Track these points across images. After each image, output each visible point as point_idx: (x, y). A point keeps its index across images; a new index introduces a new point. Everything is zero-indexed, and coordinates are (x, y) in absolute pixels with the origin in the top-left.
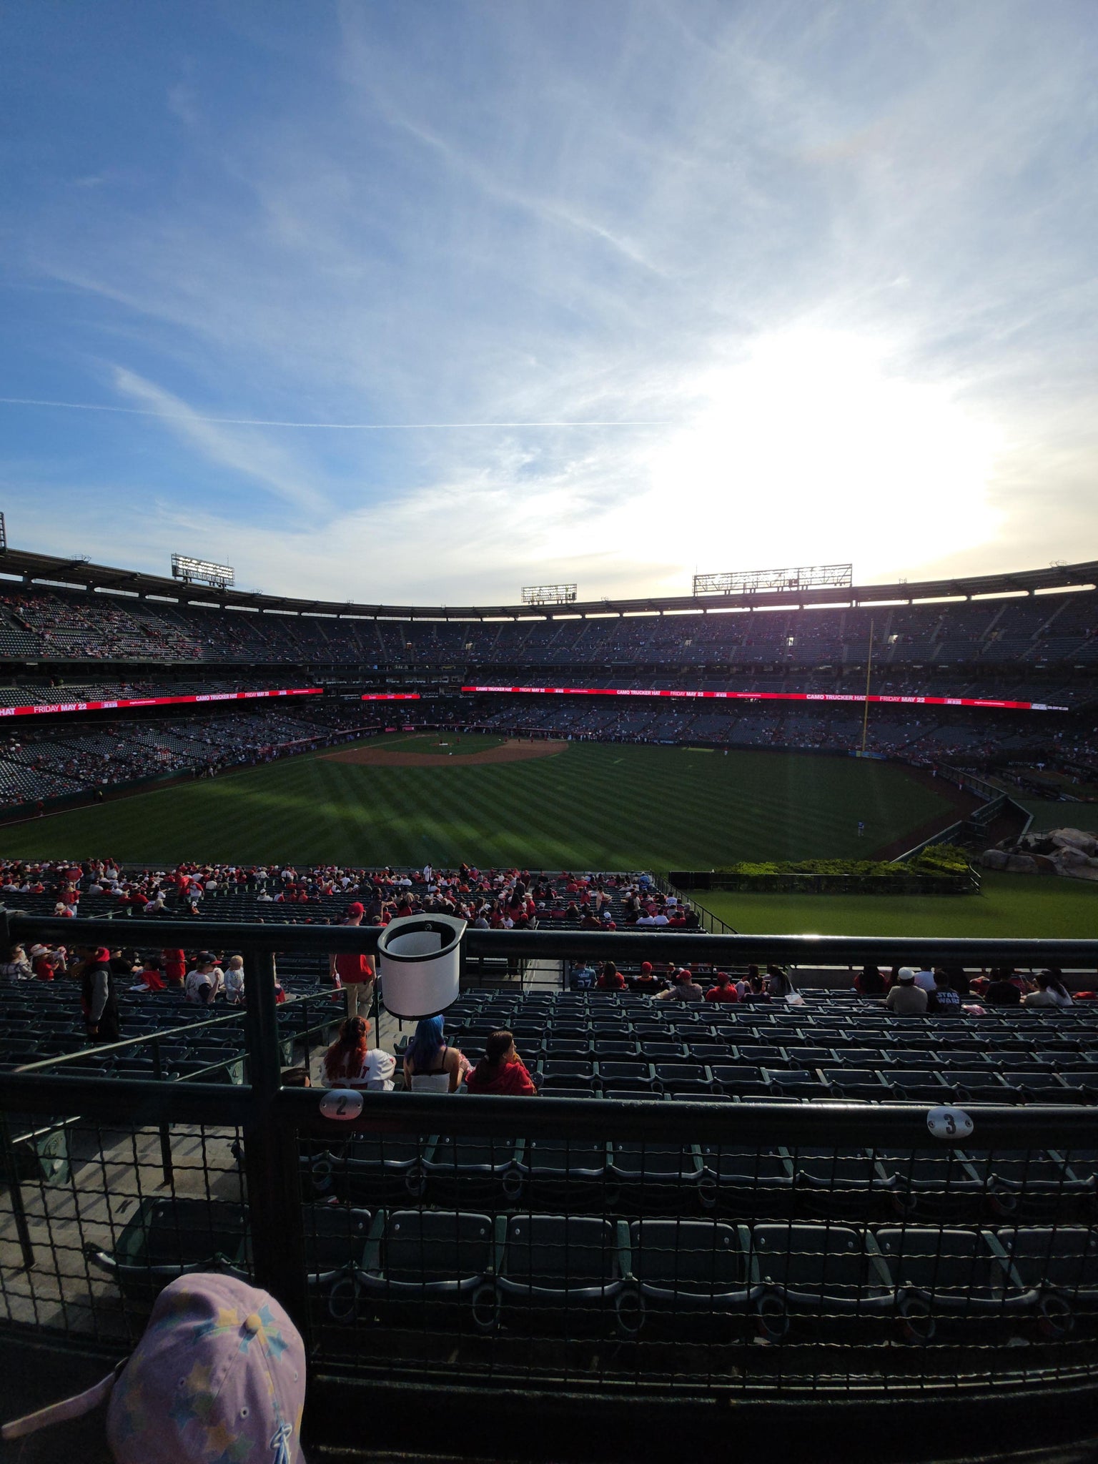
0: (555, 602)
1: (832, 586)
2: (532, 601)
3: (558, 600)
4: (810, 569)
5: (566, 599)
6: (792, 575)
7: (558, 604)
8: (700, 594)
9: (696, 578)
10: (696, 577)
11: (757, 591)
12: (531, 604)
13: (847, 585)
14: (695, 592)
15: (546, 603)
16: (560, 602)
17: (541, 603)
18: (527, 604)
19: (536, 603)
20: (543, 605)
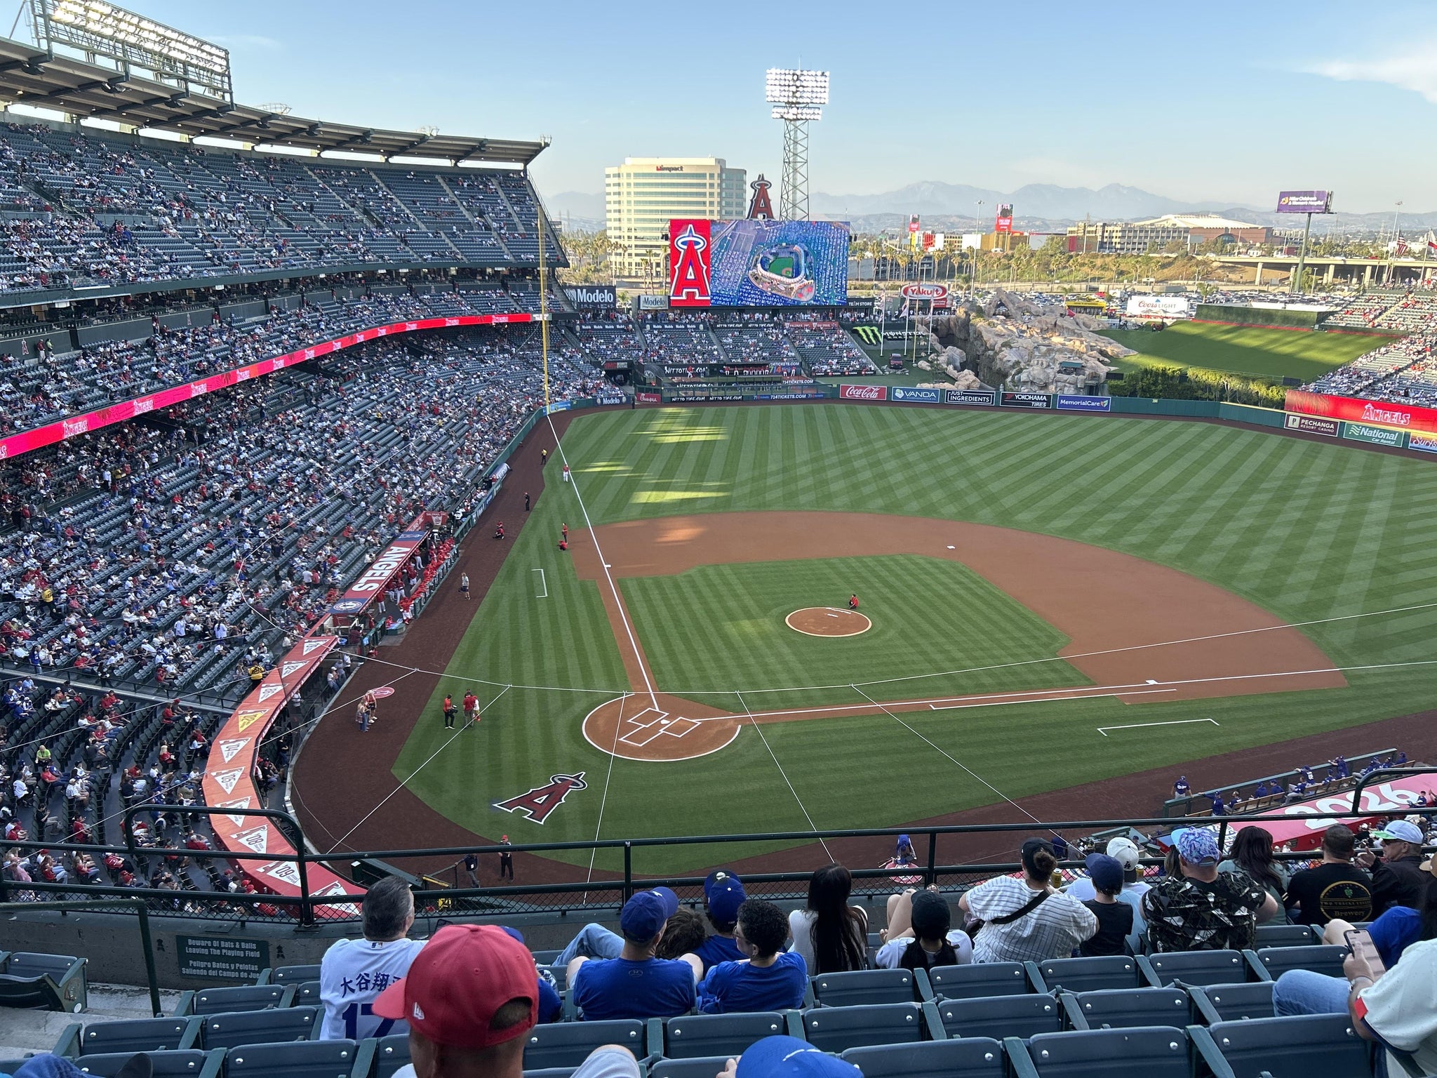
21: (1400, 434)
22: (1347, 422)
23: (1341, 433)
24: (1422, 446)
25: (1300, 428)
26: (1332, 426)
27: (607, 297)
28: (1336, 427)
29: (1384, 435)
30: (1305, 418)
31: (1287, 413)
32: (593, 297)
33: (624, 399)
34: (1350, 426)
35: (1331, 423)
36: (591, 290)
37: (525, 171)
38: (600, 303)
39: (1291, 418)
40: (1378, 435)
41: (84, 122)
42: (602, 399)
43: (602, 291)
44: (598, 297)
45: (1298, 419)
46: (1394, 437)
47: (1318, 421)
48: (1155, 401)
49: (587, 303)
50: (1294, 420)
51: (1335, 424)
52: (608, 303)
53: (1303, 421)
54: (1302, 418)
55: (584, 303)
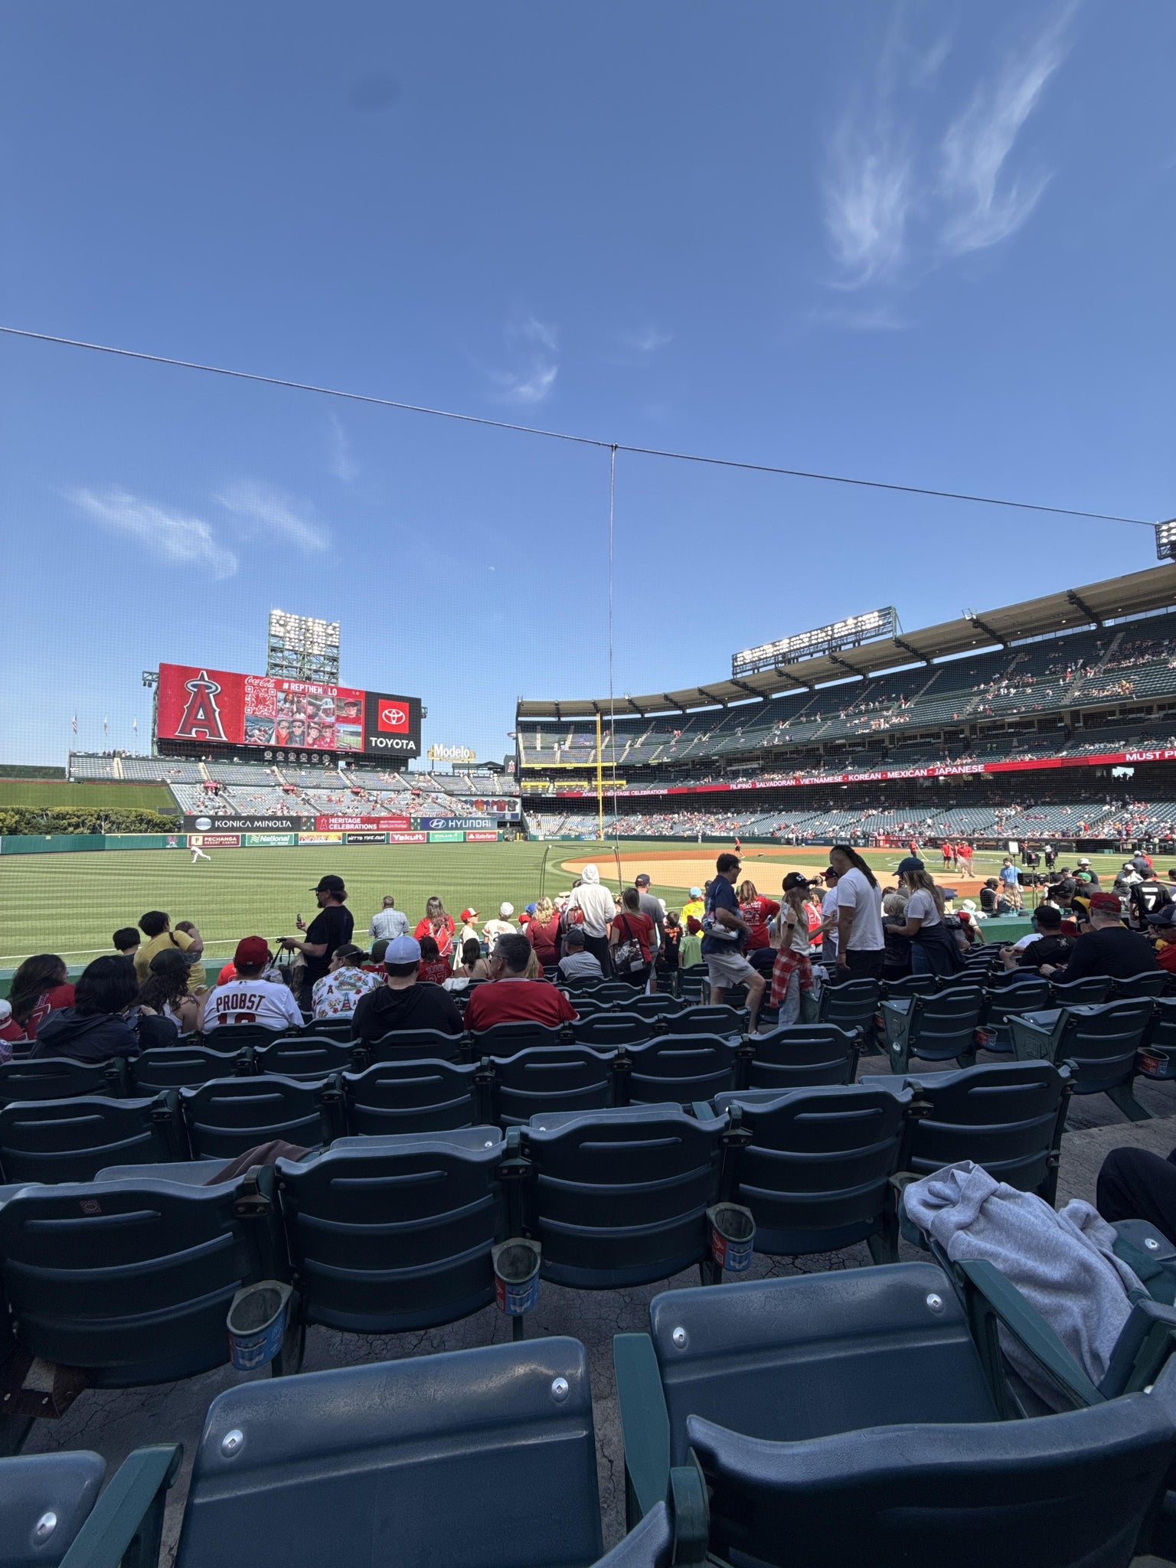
21: (291, 836)
22: (247, 834)
23: (243, 842)
24: (308, 841)
25: (204, 844)
26: (235, 839)
28: (238, 841)
29: (279, 839)
30: (208, 836)
31: (189, 834)
34: (251, 836)
35: (233, 836)
39: (193, 839)
40: (274, 839)
45: (201, 838)
46: (287, 839)
47: (218, 836)
48: (48, 837)
50: (197, 840)
51: (237, 837)
53: (206, 839)
54: (204, 837)
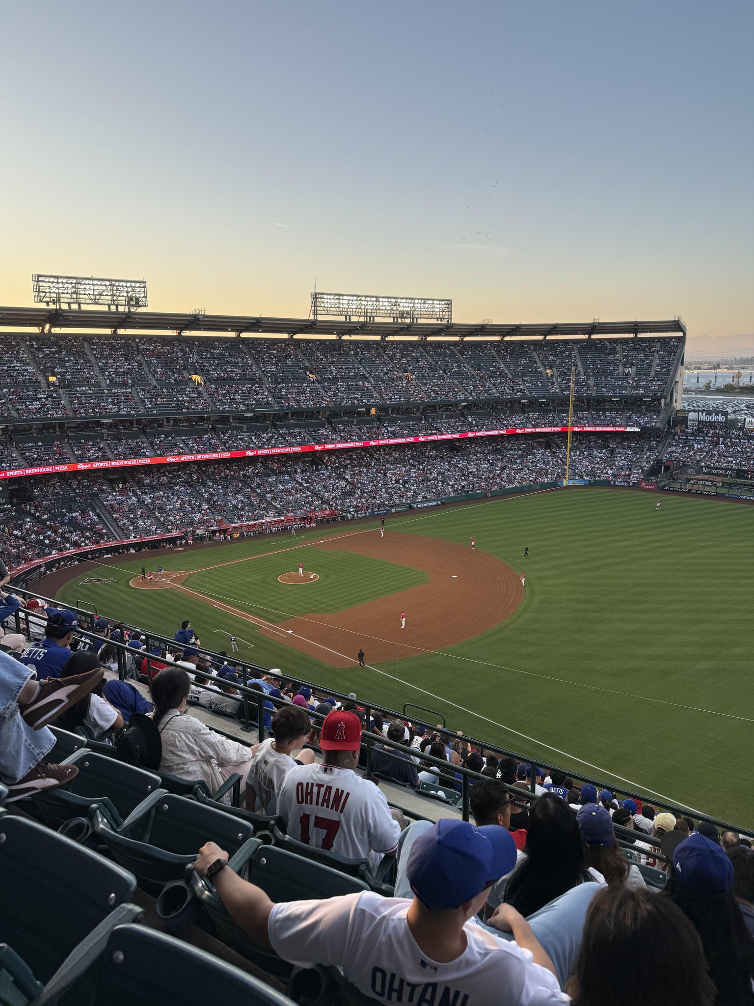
0: (106, 308)
1: (434, 321)
2: (57, 301)
3: (109, 305)
4: (423, 301)
5: (129, 305)
6: (405, 306)
7: (110, 312)
8: (320, 318)
9: (315, 297)
10: (316, 294)
11: (377, 320)
12: (52, 306)
13: (445, 322)
14: (316, 314)
15: (84, 307)
16: (113, 308)
17: (74, 307)
18: (43, 306)
19: (65, 307)
20: (80, 311)
27: (721, 418)
32: (710, 418)
33: (631, 484)
36: (709, 413)
37: (684, 337)
38: (714, 422)
41: (386, 339)
42: (614, 482)
43: (717, 414)
44: (714, 418)
49: (706, 422)
52: (721, 422)
55: (703, 422)
